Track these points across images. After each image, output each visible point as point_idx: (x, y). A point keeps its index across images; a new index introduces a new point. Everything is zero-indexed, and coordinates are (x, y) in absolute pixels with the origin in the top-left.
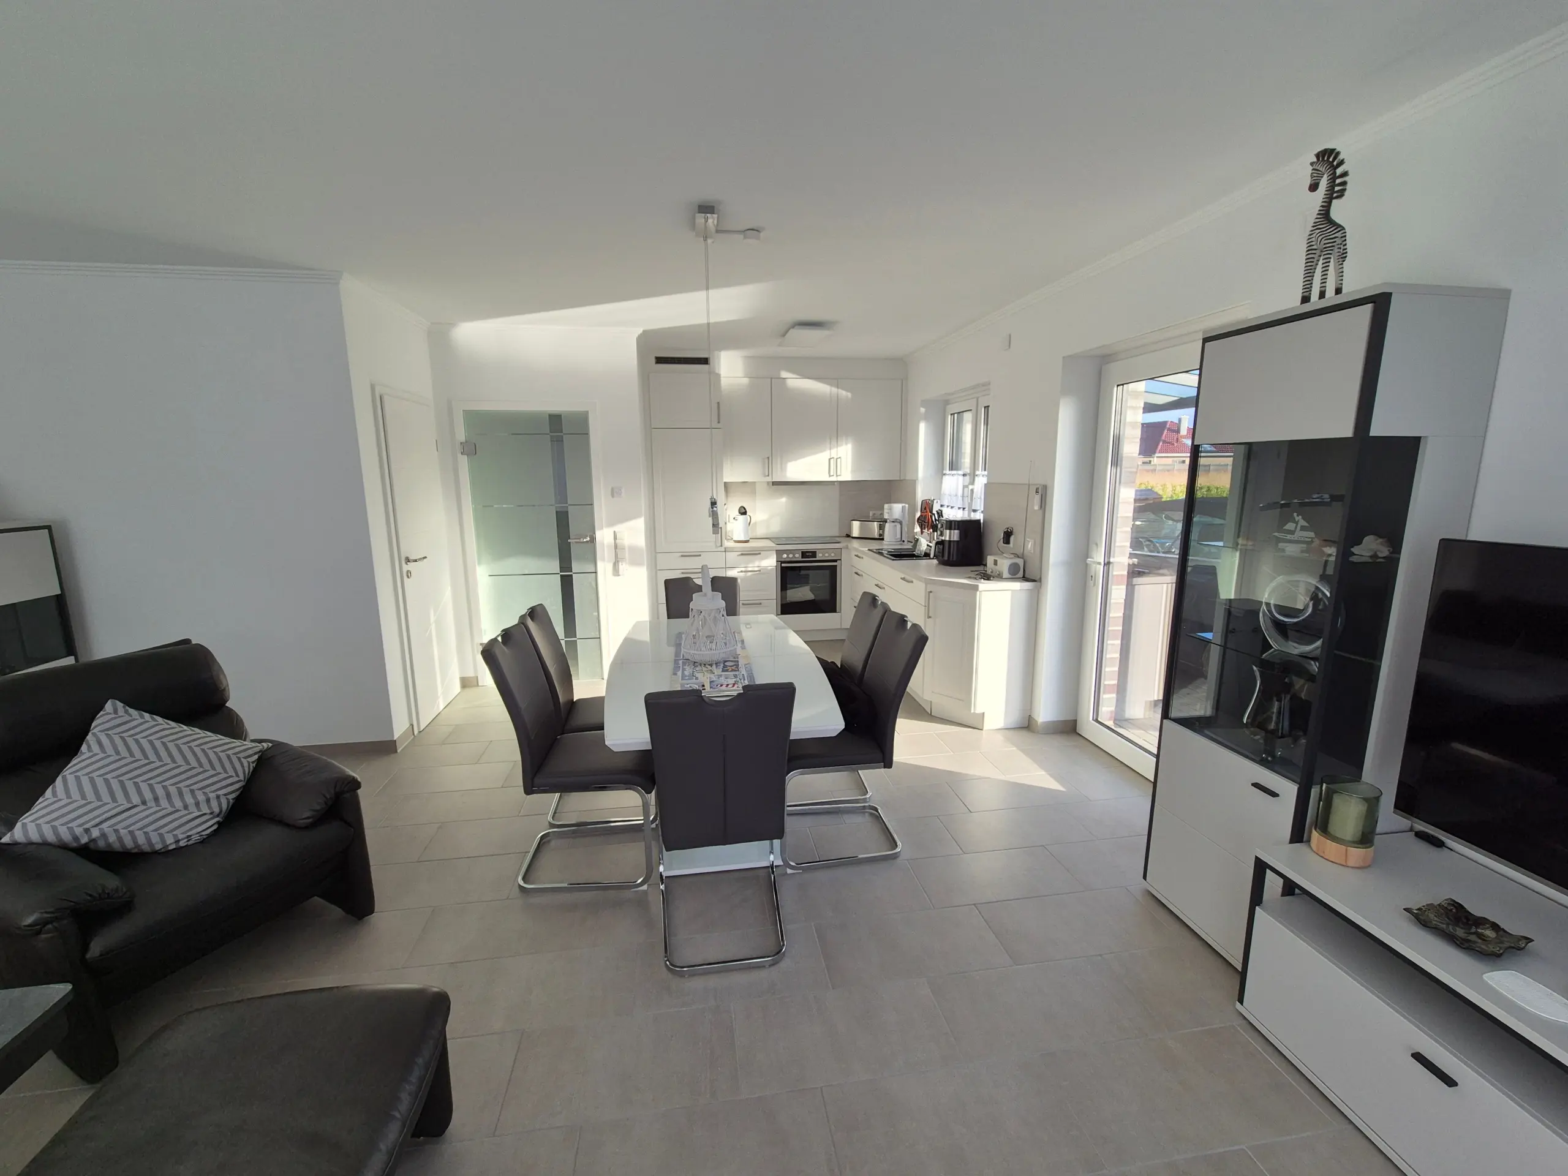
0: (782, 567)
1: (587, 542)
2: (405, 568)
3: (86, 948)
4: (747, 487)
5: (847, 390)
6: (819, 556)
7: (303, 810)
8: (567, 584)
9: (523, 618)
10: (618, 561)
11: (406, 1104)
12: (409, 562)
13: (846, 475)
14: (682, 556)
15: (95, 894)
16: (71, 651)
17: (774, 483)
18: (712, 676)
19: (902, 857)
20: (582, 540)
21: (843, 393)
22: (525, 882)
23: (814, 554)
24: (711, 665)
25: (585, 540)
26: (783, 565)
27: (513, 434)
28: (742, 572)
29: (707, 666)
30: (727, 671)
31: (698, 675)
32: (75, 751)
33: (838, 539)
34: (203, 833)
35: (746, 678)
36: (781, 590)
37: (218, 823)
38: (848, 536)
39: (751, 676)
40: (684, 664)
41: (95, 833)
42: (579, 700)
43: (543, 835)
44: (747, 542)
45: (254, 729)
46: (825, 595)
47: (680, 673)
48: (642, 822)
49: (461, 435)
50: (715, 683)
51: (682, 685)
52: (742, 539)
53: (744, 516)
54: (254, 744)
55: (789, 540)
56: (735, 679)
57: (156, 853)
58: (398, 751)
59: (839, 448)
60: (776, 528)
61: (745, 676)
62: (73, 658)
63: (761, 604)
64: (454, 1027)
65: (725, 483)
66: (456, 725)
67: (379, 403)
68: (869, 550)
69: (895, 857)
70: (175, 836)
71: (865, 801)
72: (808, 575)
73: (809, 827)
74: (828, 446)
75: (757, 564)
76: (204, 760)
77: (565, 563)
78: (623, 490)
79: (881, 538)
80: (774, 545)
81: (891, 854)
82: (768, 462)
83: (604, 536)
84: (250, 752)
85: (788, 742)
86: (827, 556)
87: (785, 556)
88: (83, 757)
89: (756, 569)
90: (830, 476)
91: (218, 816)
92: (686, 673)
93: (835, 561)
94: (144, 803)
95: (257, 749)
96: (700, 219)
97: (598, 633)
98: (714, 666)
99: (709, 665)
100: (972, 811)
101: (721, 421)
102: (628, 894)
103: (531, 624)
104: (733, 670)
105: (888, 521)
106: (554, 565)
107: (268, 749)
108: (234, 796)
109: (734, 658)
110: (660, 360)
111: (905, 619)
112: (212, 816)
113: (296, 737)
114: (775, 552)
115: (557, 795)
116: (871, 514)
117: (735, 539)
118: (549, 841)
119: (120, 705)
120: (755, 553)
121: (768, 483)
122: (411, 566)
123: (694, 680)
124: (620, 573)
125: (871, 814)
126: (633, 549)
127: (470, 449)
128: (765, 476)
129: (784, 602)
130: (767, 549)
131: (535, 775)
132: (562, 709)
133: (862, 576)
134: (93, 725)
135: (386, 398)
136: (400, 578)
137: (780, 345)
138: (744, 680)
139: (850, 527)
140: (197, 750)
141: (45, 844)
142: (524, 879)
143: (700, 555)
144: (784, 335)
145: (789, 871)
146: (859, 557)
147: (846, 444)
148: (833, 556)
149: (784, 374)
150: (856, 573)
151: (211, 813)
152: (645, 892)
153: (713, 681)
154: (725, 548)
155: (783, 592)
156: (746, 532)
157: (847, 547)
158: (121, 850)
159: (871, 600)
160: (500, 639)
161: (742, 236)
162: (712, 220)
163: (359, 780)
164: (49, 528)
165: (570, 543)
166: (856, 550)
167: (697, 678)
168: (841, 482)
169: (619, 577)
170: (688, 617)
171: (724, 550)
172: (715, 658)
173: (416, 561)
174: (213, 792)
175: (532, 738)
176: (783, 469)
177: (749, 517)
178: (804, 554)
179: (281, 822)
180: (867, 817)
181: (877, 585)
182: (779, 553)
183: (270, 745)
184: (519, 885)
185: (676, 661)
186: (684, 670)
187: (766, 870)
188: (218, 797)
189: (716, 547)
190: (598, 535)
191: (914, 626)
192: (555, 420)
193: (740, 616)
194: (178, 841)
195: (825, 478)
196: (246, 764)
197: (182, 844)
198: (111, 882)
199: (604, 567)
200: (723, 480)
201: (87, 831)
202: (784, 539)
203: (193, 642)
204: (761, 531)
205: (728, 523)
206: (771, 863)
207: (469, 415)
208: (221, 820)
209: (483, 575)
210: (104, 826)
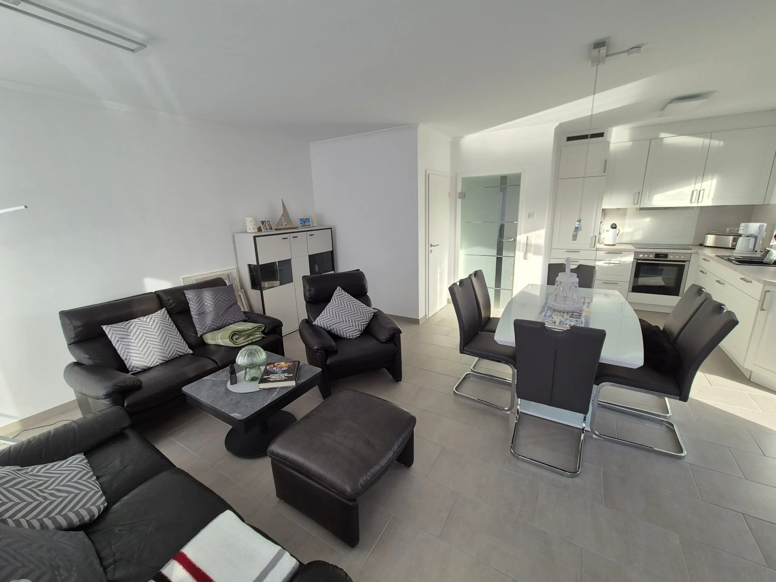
0: (637, 263)
1: (512, 241)
2: (430, 249)
3: (326, 361)
4: (621, 212)
5: (719, 139)
6: (670, 257)
7: (383, 336)
8: (499, 261)
9: (471, 275)
10: (527, 252)
11: (396, 447)
12: (432, 246)
13: (707, 201)
14: (567, 251)
15: (329, 346)
16: (333, 270)
17: (641, 209)
18: (562, 318)
19: (687, 460)
20: (509, 240)
21: (716, 143)
22: (456, 390)
23: (666, 255)
24: (564, 313)
25: (511, 240)
26: (638, 261)
27: (485, 187)
28: (606, 263)
29: (561, 313)
30: (572, 317)
31: (553, 316)
32: (329, 301)
33: (691, 247)
34: (356, 336)
35: (583, 323)
36: (634, 277)
37: (360, 333)
38: (701, 245)
39: (587, 322)
40: (548, 310)
41: (332, 328)
42: (493, 318)
43: (467, 374)
44: (614, 245)
45: (374, 305)
46: (672, 284)
47: (543, 314)
48: (511, 382)
49: (459, 190)
50: (562, 323)
51: (542, 320)
52: (611, 243)
53: (614, 230)
54: (373, 310)
55: (646, 246)
56: (576, 323)
57: (345, 338)
58: (420, 324)
59: (704, 183)
60: (638, 237)
61: (583, 322)
62: (333, 271)
63: (617, 284)
64: (417, 430)
65: (603, 209)
66: (443, 318)
67: (427, 178)
68: (716, 256)
69: (680, 458)
70: (349, 334)
71: (665, 417)
72: (663, 269)
73: (615, 419)
74: (694, 181)
75: (618, 259)
76: (359, 312)
77: (500, 251)
78: (535, 215)
79: (733, 248)
80: (635, 248)
81: (676, 455)
82: (639, 196)
83: (521, 238)
84: (371, 312)
85: (598, 362)
86: (677, 258)
87: (641, 256)
88: (331, 303)
89: (618, 262)
90: (691, 203)
91: (361, 331)
92: (548, 314)
93: (685, 261)
94: (343, 321)
95: (373, 311)
96: (595, 52)
97: (511, 288)
98: (565, 314)
99: (563, 312)
100: (766, 455)
101: (606, 171)
102: (499, 412)
103: (474, 279)
104: (576, 318)
105: (743, 235)
106: (494, 252)
107: (377, 312)
108: (365, 326)
109: (580, 311)
110: (569, 139)
111: (723, 306)
112: (359, 331)
113: (386, 310)
114: (634, 252)
115: (478, 358)
116: (728, 230)
117: (605, 243)
118: (470, 377)
119: (340, 288)
120: (618, 252)
121: (637, 208)
122: (433, 248)
123: (551, 319)
124: (528, 258)
125: (667, 426)
126: (537, 246)
127: (463, 196)
128: (635, 204)
129: (634, 285)
130: (629, 251)
131: (465, 346)
132: (483, 320)
133: (706, 273)
134: (334, 294)
135: (430, 176)
136: (428, 253)
137: (659, 116)
138: (582, 324)
139: (704, 239)
140: (357, 307)
141: (321, 327)
142: (456, 389)
143: (579, 252)
144: (663, 109)
145: (594, 436)
146: (706, 260)
147: (712, 179)
148: (683, 258)
149: (662, 135)
150: (701, 271)
151: (359, 330)
152: (509, 415)
153: (561, 321)
154: (597, 248)
155: (636, 279)
156: (615, 239)
157: (697, 253)
158: (337, 335)
159: (700, 291)
160: (458, 284)
161: (627, 54)
162: (603, 50)
163: (401, 330)
164: (331, 228)
165: (503, 241)
166: (705, 255)
167: (553, 318)
168: (701, 207)
169: (527, 260)
170: (554, 285)
171: (595, 249)
172: (567, 309)
173: (434, 246)
174: (360, 323)
175: (466, 329)
176: (650, 199)
177: (618, 230)
178: (657, 255)
179: (377, 339)
180: (664, 428)
181: (718, 281)
182: (636, 253)
183: (377, 311)
184: (454, 391)
185: (544, 307)
186: (547, 312)
187: (580, 430)
188: (361, 325)
189: (591, 247)
190: (519, 238)
191: (729, 312)
192: (504, 179)
193: (594, 289)
194: (350, 336)
195: (688, 204)
196: (370, 316)
197: (351, 337)
198: (333, 343)
199: (519, 254)
200: (602, 207)
201: (330, 326)
202: (643, 245)
203: (360, 271)
204: (625, 239)
205: (602, 233)
206: (583, 428)
207: (464, 179)
208: (361, 333)
209: (462, 254)
210: (334, 326)
